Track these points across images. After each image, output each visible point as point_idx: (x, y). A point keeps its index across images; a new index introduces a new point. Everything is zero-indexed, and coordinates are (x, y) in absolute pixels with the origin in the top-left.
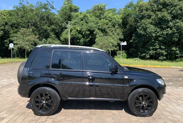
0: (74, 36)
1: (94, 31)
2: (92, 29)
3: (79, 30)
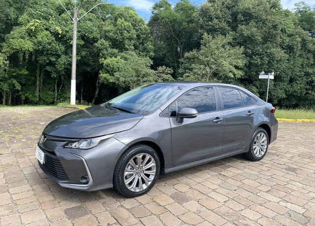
0: (44, 47)
1: (95, 40)
2: (91, 36)
3: (60, 32)
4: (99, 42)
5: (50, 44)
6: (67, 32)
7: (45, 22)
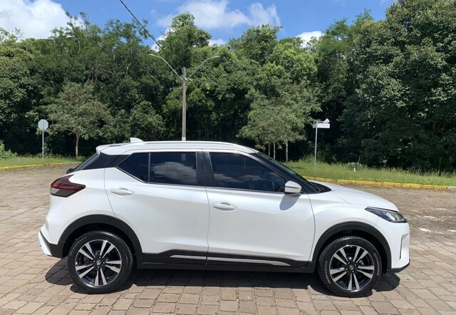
0: (195, 105)
1: (245, 91)
2: (241, 88)
3: (208, 88)
4: (249, 93)
5: (200, 101)
6: (216, 87)
7: (197, 79)
